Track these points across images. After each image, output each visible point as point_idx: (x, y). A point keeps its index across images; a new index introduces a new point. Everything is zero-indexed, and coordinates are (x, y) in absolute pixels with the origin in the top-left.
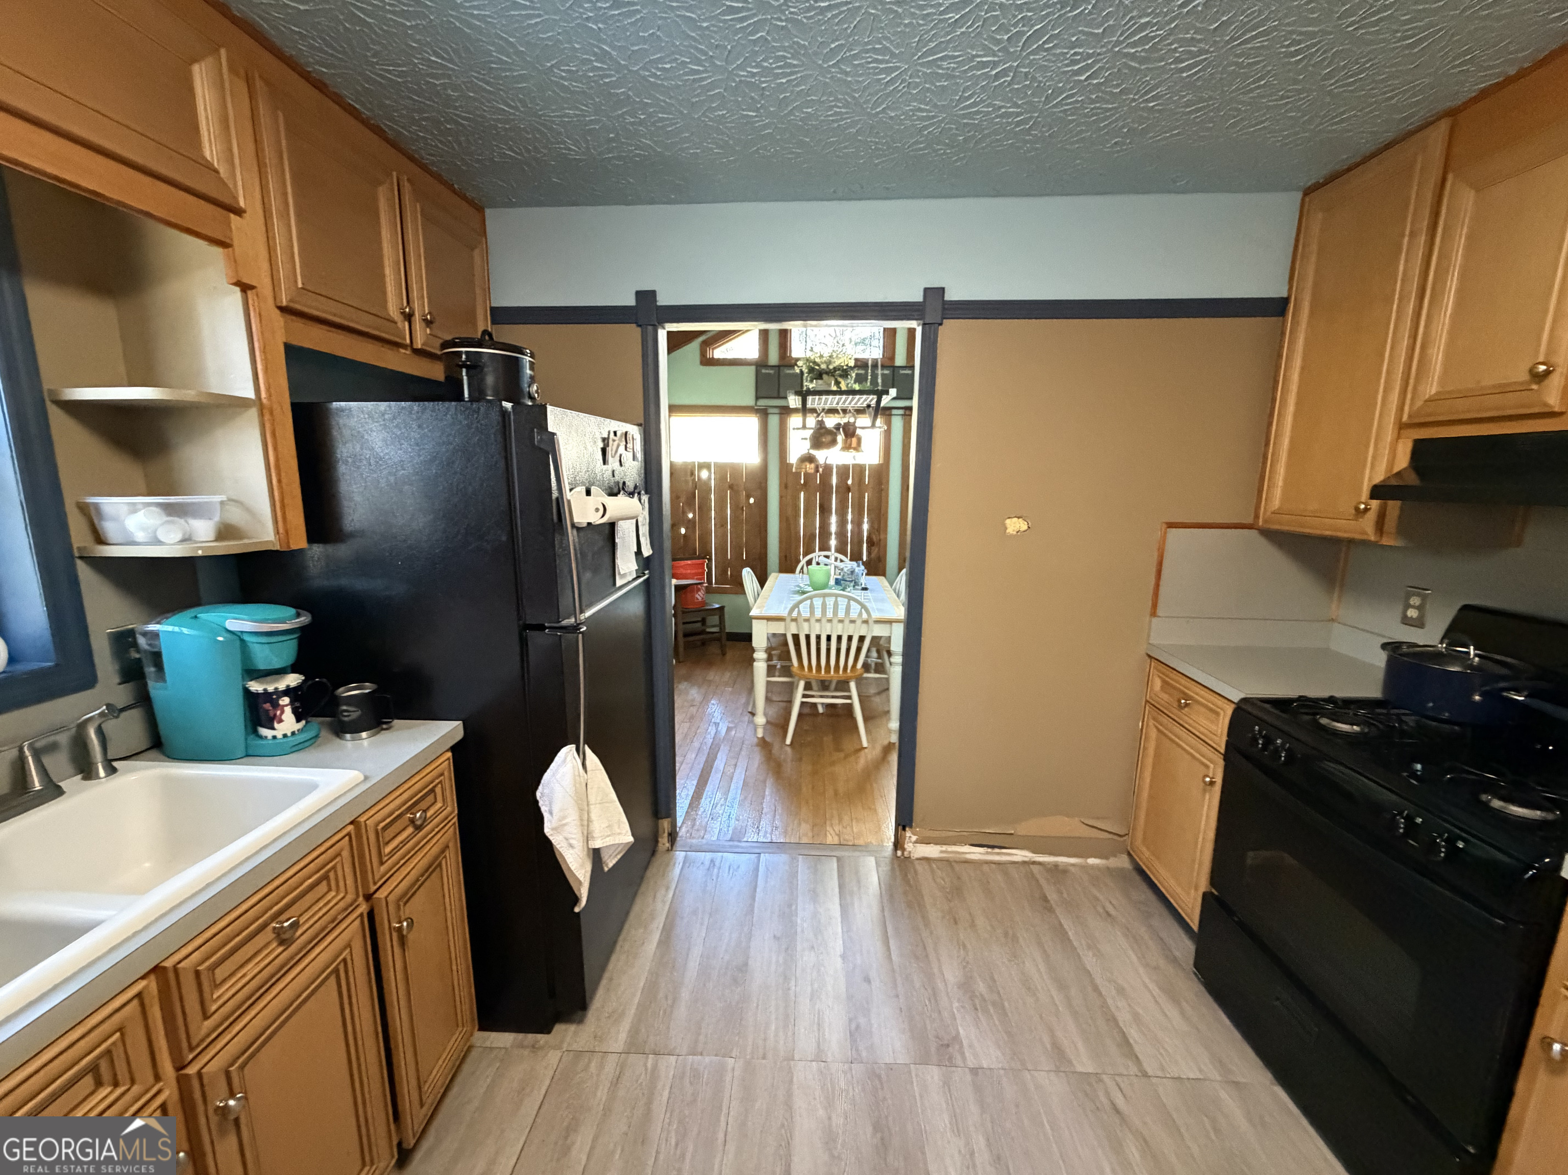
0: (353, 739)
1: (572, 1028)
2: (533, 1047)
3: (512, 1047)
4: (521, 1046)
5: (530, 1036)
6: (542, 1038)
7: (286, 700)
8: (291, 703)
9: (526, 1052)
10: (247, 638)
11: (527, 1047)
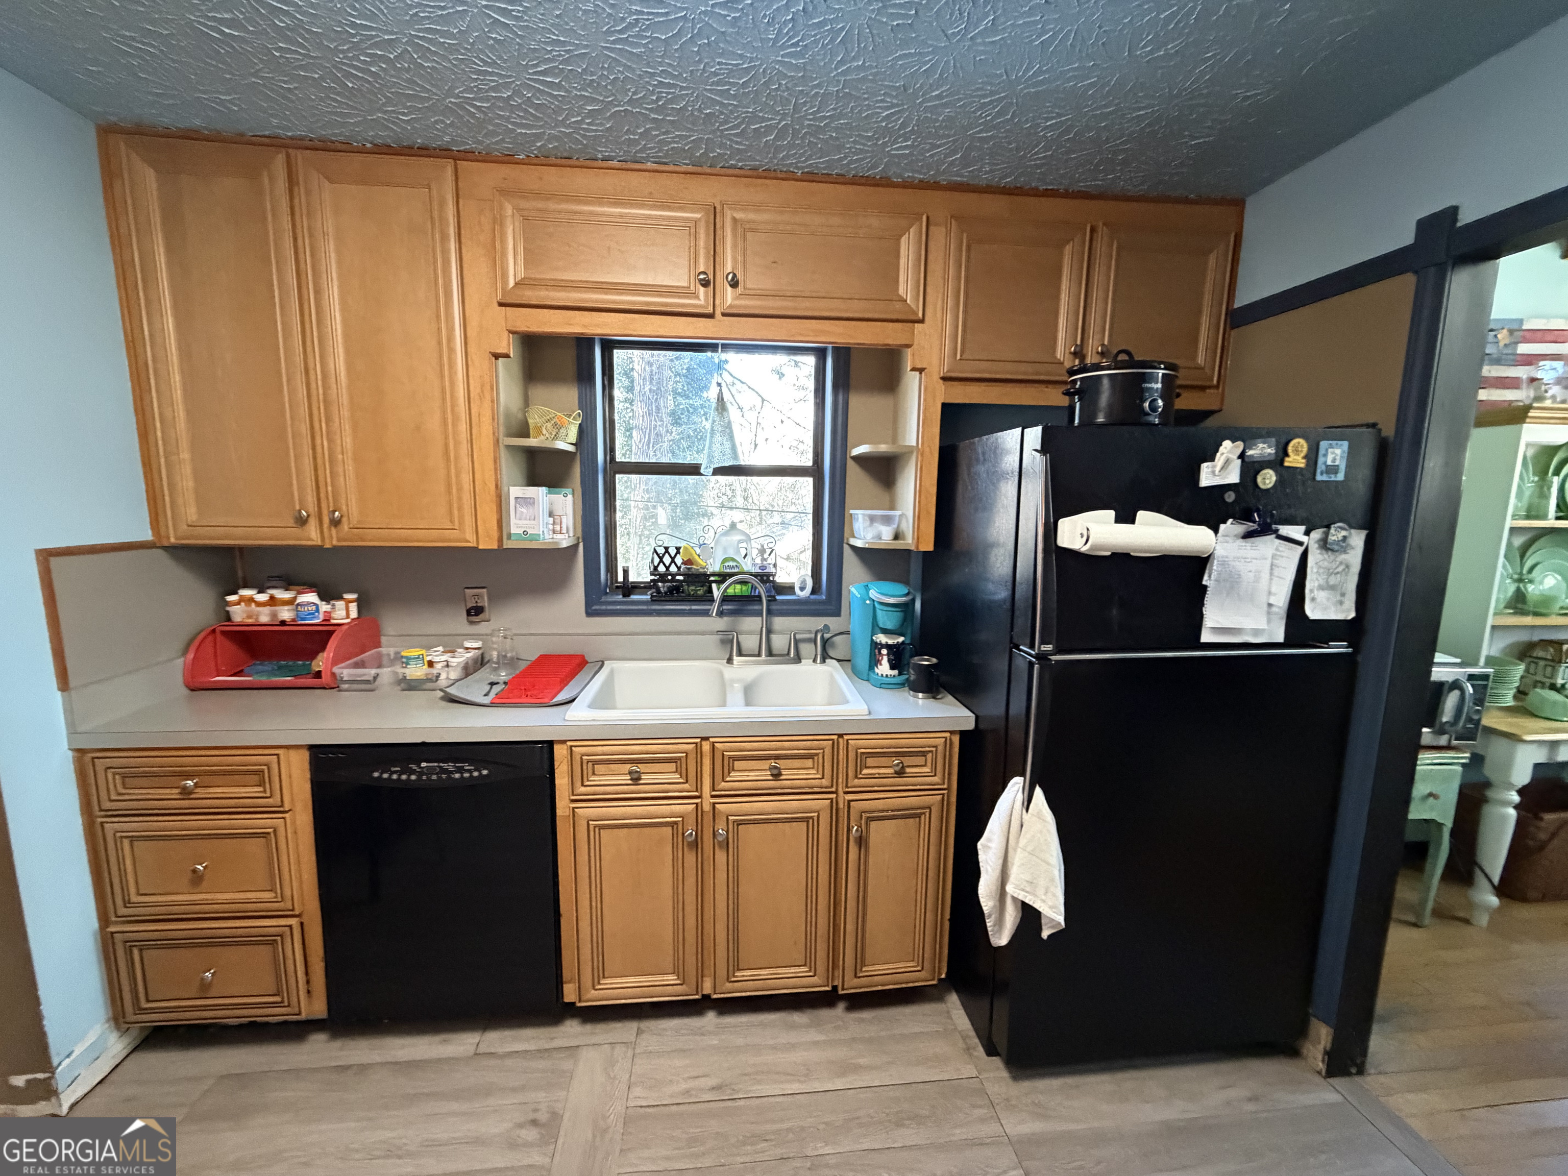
0: (914, 697)
1: (1005, 1074)
2: (968, 1049)
3: (960, 1032)
4: (964, 1038)
5: (977, 1040)
6: (980, 1051)
7: (884, 651)
8: (888, 655)
9: (961, 1044)
10: (877, 605)
11: (966, 1043)
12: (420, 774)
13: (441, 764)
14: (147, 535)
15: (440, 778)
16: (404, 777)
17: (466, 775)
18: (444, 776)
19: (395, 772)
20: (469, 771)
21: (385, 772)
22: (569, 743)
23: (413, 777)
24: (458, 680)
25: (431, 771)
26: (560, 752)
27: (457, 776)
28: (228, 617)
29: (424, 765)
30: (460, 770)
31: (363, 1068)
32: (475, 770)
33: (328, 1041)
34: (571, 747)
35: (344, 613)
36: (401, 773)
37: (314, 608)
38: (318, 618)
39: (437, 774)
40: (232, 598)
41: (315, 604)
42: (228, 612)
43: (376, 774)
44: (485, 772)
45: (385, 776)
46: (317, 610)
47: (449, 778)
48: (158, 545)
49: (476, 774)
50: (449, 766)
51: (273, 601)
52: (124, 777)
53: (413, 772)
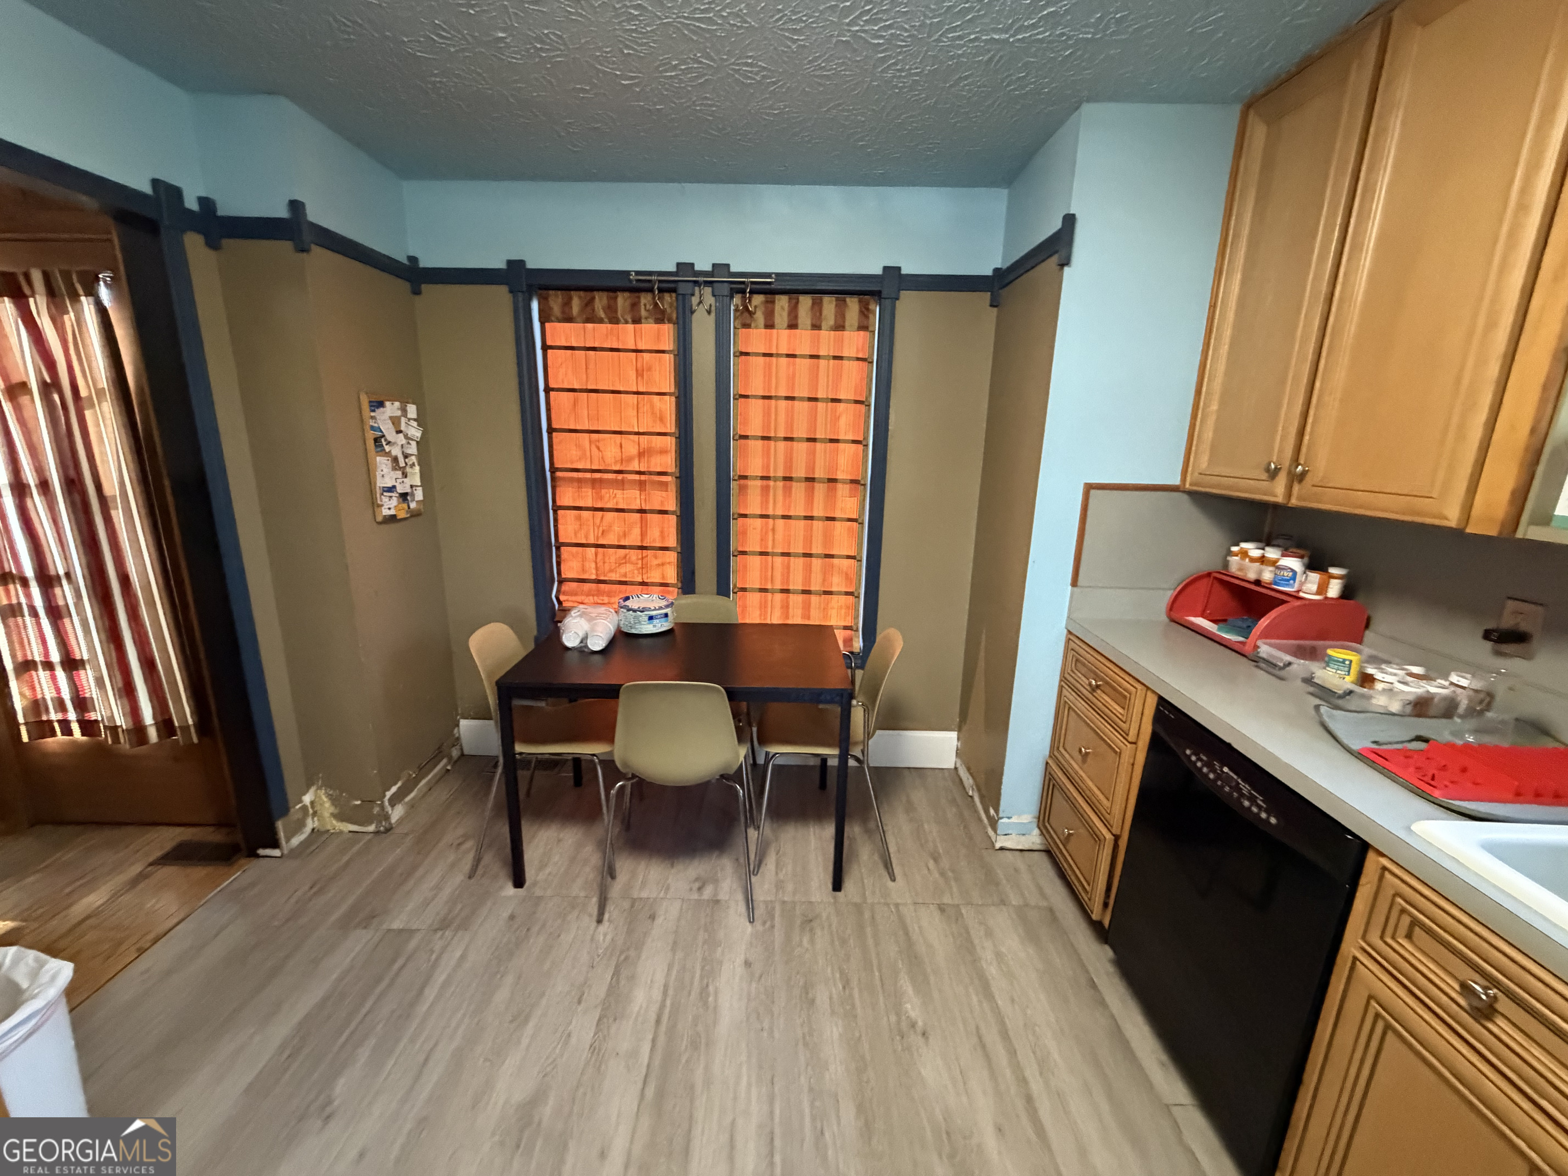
12: (1219, 777)
13: (1240, 781)
14: (1176, 481)
15: (1230, 794)
16: (1205, 770)
17: (1255, 809)
18: (1235, 794)
19: (1201, 760)
20: (1259, 807)
21: (1196, 755)
22: (1384, 862)
23: (1211, 776)
24: (1393, 714)
25: (1227, 779)
26: (1372, 863)
27: (1246, 803)
28: (1226, 564)
29: (1226, 769)
30: (1252, 799)
31: (1103, 1004)
32: (1266, 811)
33: (1111, 961)
34: (1385, 868)
35: (1314, 588)
36: (1205, 764)
37: (1291, 574)
38: (1292, 586)
39: (1231, 787)
40: (1235, 549)
41: (1292, 570)
42: (1228, 561)
43: (1188, 752)
44: (1273, 820)
45: (1194, 758)
46: (1294, 578)
47: (1238, 799)
48: (1181, 489)
49: (1264, 815)
50: (1245, 788)
51: (1262, 560)
52: (1077, 660)
53: (1214, 771)
